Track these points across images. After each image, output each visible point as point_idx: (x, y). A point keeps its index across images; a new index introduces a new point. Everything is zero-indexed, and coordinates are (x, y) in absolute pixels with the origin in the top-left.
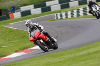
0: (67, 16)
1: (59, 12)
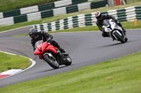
0: (50, 28)
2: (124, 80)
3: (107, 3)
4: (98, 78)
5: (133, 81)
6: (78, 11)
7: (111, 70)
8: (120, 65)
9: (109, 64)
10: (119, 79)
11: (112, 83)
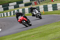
0: (7, 15)
2: (39, 37)
3: (31, 4)
4: (28, 36)
5: (43, 37)
6: (19, 7)
7: (34, 33)
8: (37, 30)
9: (33, 30)
10: (37, 37)
11: (34, 38)
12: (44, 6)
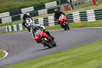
0: (18, 28)
1: (10, 24)
4: (53, 64)
6: (38, 15)
9: (61, 54)
10: (68, 65)
12: (80, 12)
